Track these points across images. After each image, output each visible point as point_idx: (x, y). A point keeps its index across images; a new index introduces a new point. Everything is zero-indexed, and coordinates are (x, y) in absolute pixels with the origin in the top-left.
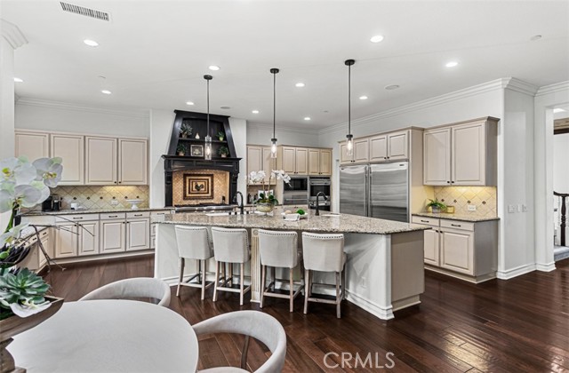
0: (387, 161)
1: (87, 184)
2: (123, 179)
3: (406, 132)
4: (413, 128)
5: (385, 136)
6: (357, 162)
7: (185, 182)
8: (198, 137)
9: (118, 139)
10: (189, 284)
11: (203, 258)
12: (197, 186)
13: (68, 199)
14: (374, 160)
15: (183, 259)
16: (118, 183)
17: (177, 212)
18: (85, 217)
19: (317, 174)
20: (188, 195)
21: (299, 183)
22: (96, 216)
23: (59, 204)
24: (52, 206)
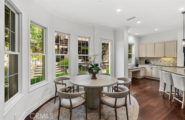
1: (155, 57)
2: (167, 55)
9: (165, 42)
10: (167, 93)
11: (170, 85)
13: (151, 61)
15: (165, 84)
18: (153, 66)
22: (156, 67)
23: (148, 62)
24: (147, 62)
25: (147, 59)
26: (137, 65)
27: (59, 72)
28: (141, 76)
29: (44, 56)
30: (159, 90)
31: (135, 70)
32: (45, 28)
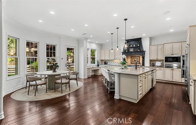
1: (110, 59)
7: (131, 59)
8: (131, 46)
16: (115, 59)
20: (132, 62)
21: (175, 59)
23: (106, 63)
26: (98, 66)
27: (30, 71)
28: (100, 73)
29: (17, 58)
31: (95, 69)
32: (18, 39)
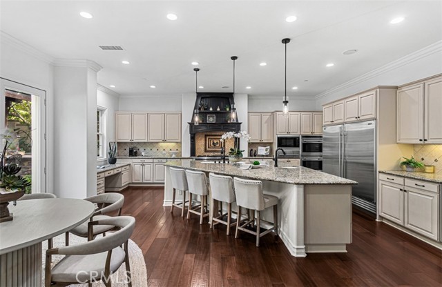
0: (359, 120)
1: (149, 141)
2: (168, 138)
3: (374, 92)
4: (380, 87)
5: (356, 97)
6: (335, 122)
7: (206, 140)
8: (211, 109)
9: (164, 114)
10: (178, 206)
11: (183, 190)
12: (213, 143)
13: (141, 150)
14: (348, 120)
15: (174, 190)
16: (164, 141)
17: (196, 160)
18: (146, 160)
19: (310, 134)
20: (207, 149)
21: (292, 141)
22: (151, 160)
23: (136, 152)
24: (133, 153)
25: (132, 146)
26: (113, 161)
28: (123, 185)
30: (164, 205)
31: (112, 173)
